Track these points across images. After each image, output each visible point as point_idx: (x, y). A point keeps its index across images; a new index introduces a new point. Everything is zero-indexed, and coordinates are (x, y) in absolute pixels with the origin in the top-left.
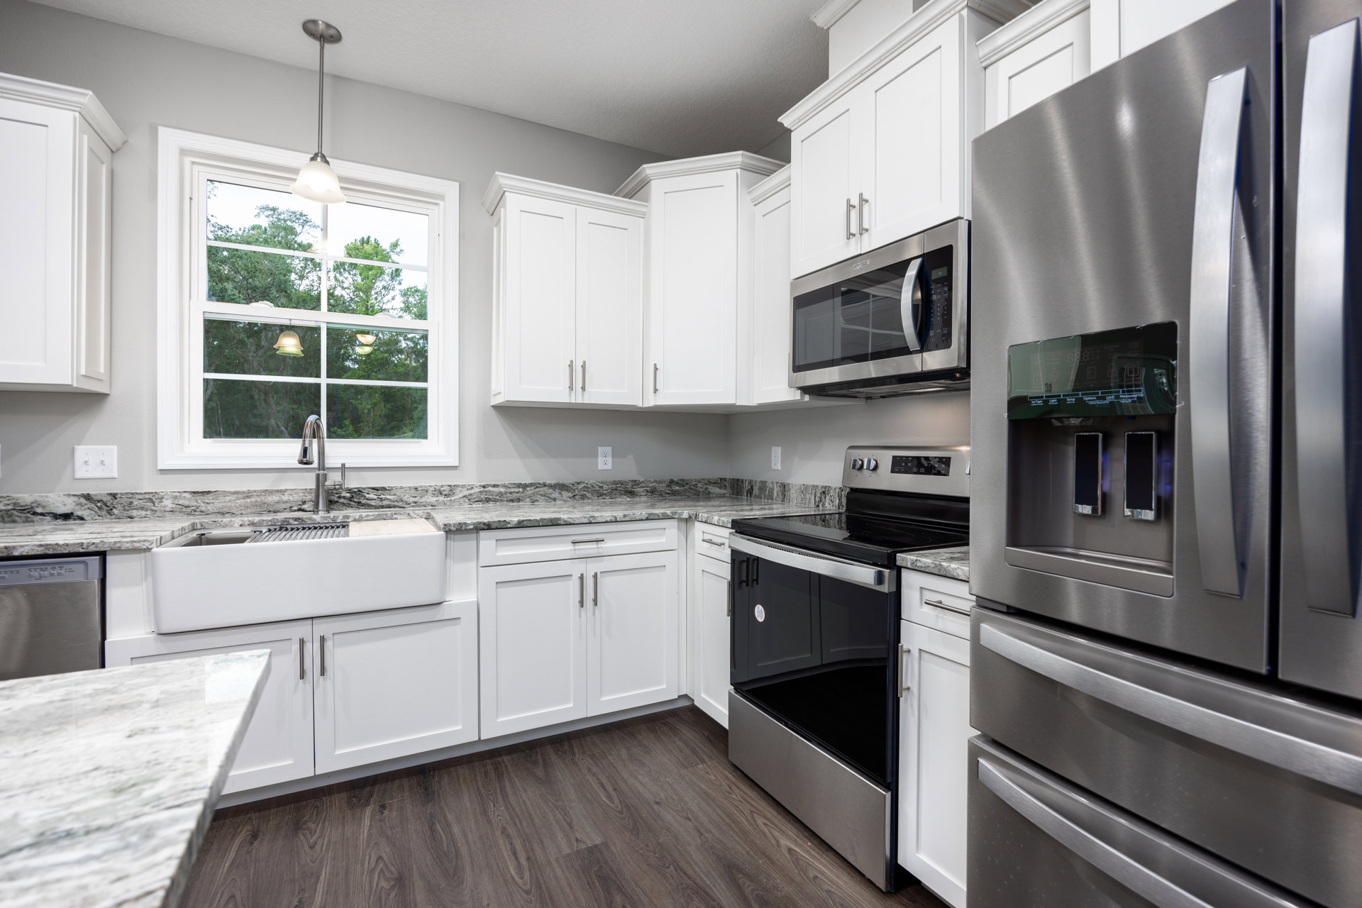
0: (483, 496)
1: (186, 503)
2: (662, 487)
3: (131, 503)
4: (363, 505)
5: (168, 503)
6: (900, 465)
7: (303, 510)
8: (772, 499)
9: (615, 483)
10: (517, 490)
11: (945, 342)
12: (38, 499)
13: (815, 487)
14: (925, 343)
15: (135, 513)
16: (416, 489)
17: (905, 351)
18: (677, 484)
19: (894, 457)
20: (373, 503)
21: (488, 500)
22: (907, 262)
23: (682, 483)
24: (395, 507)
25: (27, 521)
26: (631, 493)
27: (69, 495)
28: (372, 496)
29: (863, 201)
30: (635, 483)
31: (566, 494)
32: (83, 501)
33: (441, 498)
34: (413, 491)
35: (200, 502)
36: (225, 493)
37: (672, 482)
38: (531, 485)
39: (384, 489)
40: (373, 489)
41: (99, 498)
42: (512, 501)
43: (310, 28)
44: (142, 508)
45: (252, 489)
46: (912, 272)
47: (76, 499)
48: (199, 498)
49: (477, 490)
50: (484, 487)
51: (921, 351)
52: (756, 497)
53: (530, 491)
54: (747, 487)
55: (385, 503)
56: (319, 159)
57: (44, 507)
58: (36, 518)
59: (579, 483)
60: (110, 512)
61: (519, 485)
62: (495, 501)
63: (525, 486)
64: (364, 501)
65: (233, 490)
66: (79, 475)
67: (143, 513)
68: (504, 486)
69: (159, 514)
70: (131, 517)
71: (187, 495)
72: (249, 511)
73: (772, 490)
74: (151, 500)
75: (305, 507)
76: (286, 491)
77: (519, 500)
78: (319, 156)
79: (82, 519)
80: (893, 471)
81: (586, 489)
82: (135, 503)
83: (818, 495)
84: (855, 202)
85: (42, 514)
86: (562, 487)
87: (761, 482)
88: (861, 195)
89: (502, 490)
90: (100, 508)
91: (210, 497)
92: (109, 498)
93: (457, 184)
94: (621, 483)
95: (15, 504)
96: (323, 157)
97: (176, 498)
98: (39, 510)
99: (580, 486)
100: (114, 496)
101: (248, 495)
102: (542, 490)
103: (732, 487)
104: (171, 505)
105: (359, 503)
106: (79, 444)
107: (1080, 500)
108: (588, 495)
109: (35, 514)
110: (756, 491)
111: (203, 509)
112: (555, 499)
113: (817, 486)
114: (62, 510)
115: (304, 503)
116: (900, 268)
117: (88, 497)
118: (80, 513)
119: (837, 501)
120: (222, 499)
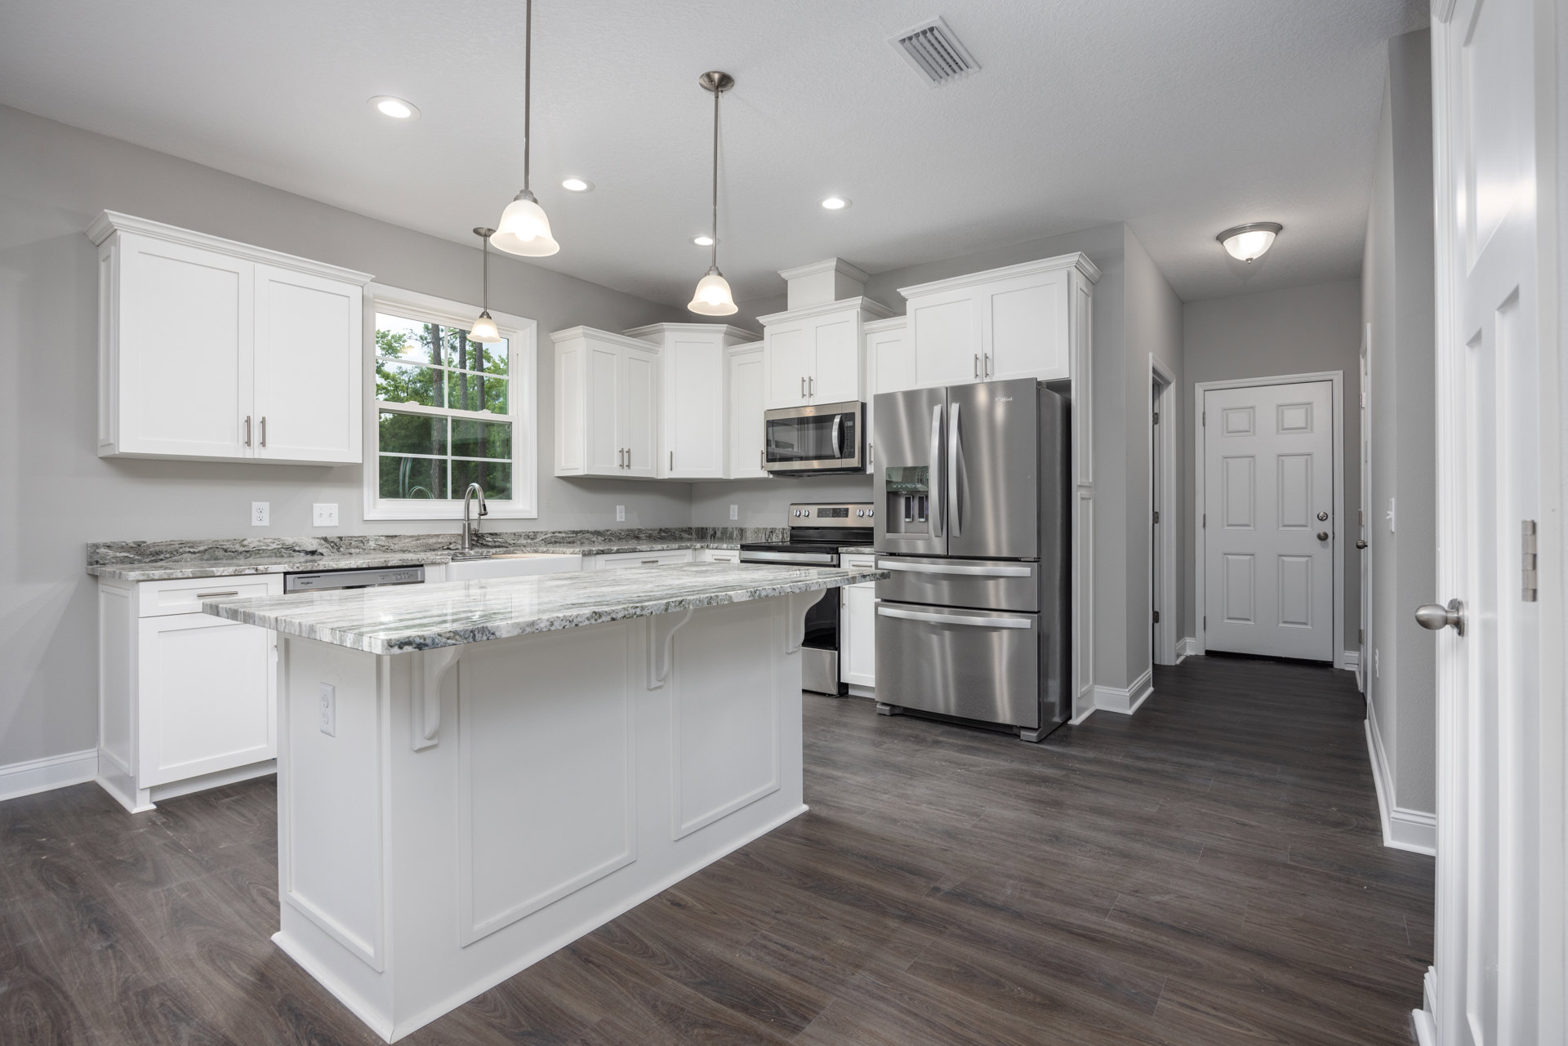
0: (553, 540)
1: (383, 544)
2: (655, 533)
3: (351, 543)
4: (484, 545)
5: (372, 544)
6: (821, 514)
7: (450, 549)
8: (732, 539)
9: (628, 530)
10: (572, 535)
11: (852, 455)
12: (297, 541)
13: (765, 529)
14: (843, 455)
15: (353, 551)
16: (515, 534)
17: (833, 457)
18: (664, 531)
19: (819, 509)
20: (490, 544)
21: (556, 542)
22: (833, 416)
23: (666, 531)
24: (503, 547)
25: (290, 556)
26: (637, 538)
27: (314, 538)
28: (489, 539)
29: (811, 380)
30: (640, 531)
31: (600, 538)
32: (322, 542)
33: (529, 541)
34: (513, 536)
35: (390, 543)
36: (406, 537)
37: (661, 530)
38: (581, 532)
39: (496, 534)
40: (490, 534)
41: (332, 540)
42: (570, 543)
43: (476, 231)
44: (357, 547)
45: (421, 534)
46: (837, 420)
47: (318, 540)
48: (390, 540)
49: (550, 535)
50: (553, 533)
51: (841, 458)
52: (719, 538)
53: (580, 536)
54: (711, 532)
55: (497, 544)
56: (485, 316)
57: (300, 546)
58: (295, 554)
59: (607, 531)
60: (338, 550)
61: (574, 532)
62: (560, 543)
63: (576, 533)
64: (485, 543)
65: (410, 535)
66: (316, 524)
67: (358, 551)
68: (565, 533)
69: (366, 551)
70: (351, 554)
71: (383, 538)
72: (419, 549)
73: (732, 533)
74: (362, 542)
75: (451, 546)
76: (440, 535)
77: (573, 542)
78: (485, 315)
79: (322, 554)
80: (818, 516)
81: (612, 534)
82: (353, 544)
83: (768, 533)
84: (806, 379)
85: (299, 551)
86: (597, 533)
87: (723, 528)
88: (810, 378)
89: (564, 535)
90: (332, 547)
91: (396, 539)
92: (338, 540)
93: (536, 322)
94: (632, 530)
95: (283, 544)
96: (488, 315)
97: (376, 540)
98: (297, 549)
99: (609, 533)
100: (341, 538)
101: (418, 538)
102: (587, 535)
103: (697, 534)
104: (374, 545)
105: (482, 544)
106: (315, 503)
107: (906, 517)
108: (613, 539)
109: (294, 551)
110: (719, 534)
111: (392, 548)
112: (594, 542)
113: (767, 529)
114: (310, 548)
115: (450, 544)
116: (831, 418)
117: (325, 539)
118: (320, 551)
119: (781, 536)
120: (403, 541)
